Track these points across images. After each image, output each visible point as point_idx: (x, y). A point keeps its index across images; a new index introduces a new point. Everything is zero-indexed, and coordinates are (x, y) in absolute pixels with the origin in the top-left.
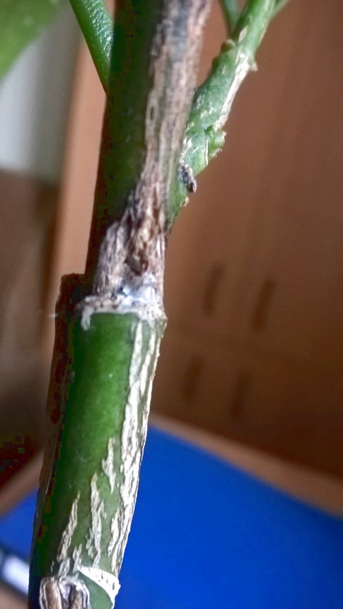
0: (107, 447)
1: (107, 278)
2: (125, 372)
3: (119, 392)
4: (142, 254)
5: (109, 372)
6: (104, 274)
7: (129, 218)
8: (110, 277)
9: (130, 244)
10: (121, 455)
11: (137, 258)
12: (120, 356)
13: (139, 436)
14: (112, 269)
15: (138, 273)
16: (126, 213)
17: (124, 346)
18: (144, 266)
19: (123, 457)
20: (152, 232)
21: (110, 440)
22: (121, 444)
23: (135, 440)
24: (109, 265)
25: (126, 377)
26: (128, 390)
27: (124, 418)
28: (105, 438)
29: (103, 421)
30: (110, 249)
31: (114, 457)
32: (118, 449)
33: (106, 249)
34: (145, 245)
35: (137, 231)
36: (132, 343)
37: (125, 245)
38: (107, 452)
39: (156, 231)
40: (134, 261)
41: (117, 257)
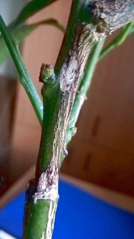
0: (42, 234)
1: (41, 187)
2: (47, 215)
3: (45, 220)
4: (52, 180)
5: (42, 215)
6: (40, 186)
7: (48, 171)
8: (42, 187)
9: (48, 178)
10: (46, 236)
11: (50, 181)
12: (45, 211)
13: (51, 230)
14: (43, 185)
15: (51, 185)
16: (47, 170)
17: (46, 208)
18: (52, 183)
19: (47, 236)
20: (55, 174)
21: (43, 232)
22: (46, 233)
23: (50, 231)
24: (42, 184)
25: (47, 216)
26: (48, 219)
27: (47, 227)
28: (41, 232)
29: (41, 228)
30: (42, 179)
31: (44, 236)
32: (45, 235)
33: (41, 179)
34: (52, 177)
35: (50, 175)
36: (49, 207)
37: (46, 178)
38: (42, 235)
39: (56, 173)
40: (49, 181)
41: (44, 181)
